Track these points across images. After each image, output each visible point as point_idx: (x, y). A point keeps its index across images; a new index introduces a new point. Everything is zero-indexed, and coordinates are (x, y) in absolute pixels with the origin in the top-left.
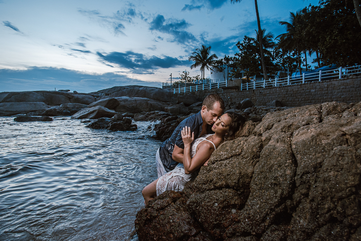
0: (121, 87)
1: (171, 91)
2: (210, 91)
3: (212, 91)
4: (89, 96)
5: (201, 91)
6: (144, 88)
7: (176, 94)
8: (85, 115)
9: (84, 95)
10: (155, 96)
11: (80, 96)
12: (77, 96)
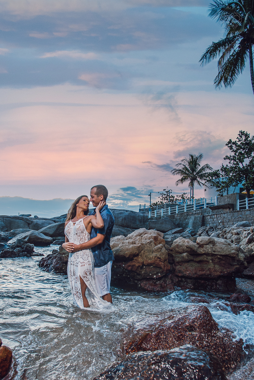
1: (145, 215)
2: (194, 213)
3: (196, 212)
5: (182, 214)
7: (152, 218)
9: (45, 221)
10: (123, 221)
11: (40, 222)
12: (37, 221)
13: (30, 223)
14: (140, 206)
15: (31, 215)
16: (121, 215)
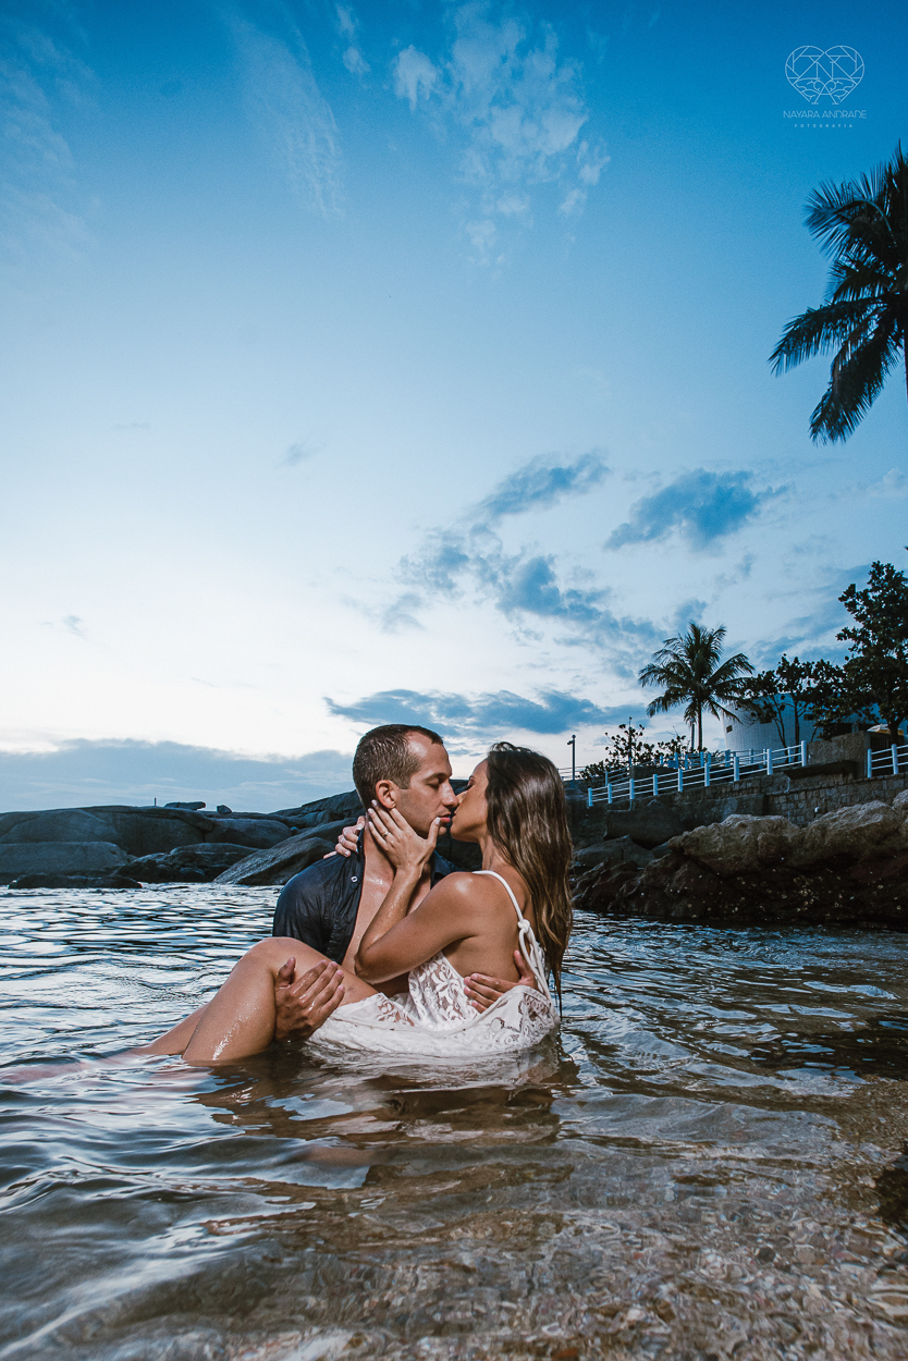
2: (737, 787)
3: (743, 786)
4: (269, 822)
5: (698, 792)
9: (254, 821)
11: (237, 825)
13: (208, 826)
15: (204, 805)
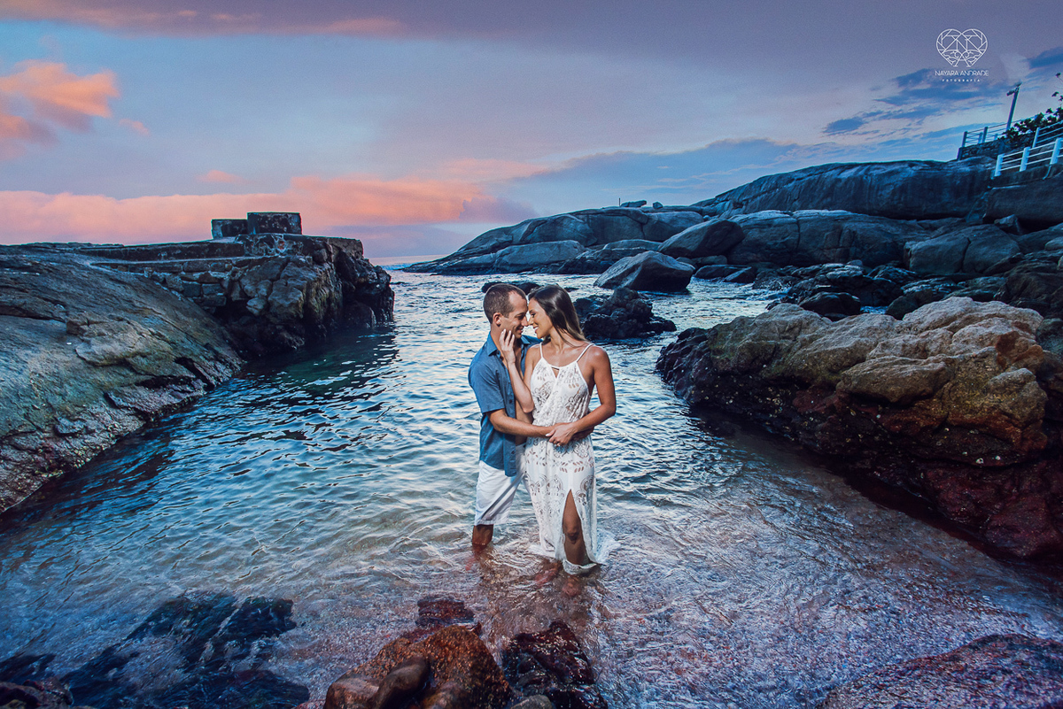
0: (780, 176)
4: (688, 212)
6: (859, 171)
7: (1005, 177)
8: (617, 277)
9: (676, 213)
10: (896, 197)
11: (666, 217)
12: (660, 216)
13: (644, 221)
14: (965, 137)
15: (645, 203)
16: (893, 179)
